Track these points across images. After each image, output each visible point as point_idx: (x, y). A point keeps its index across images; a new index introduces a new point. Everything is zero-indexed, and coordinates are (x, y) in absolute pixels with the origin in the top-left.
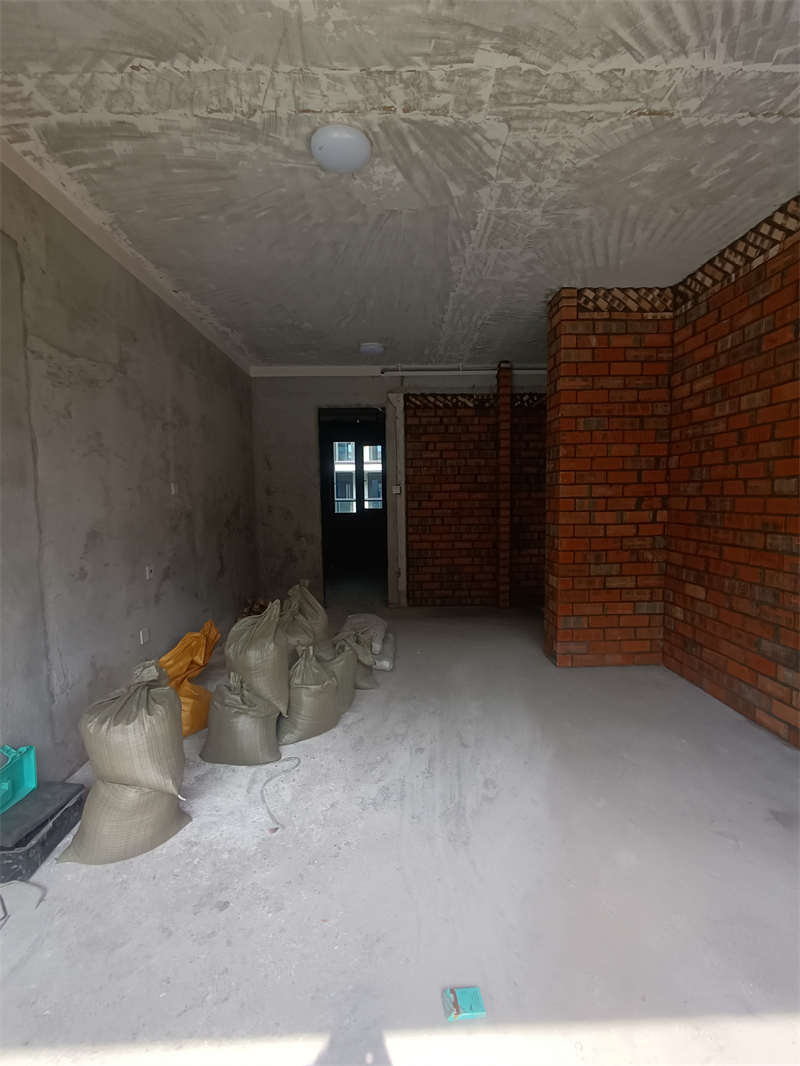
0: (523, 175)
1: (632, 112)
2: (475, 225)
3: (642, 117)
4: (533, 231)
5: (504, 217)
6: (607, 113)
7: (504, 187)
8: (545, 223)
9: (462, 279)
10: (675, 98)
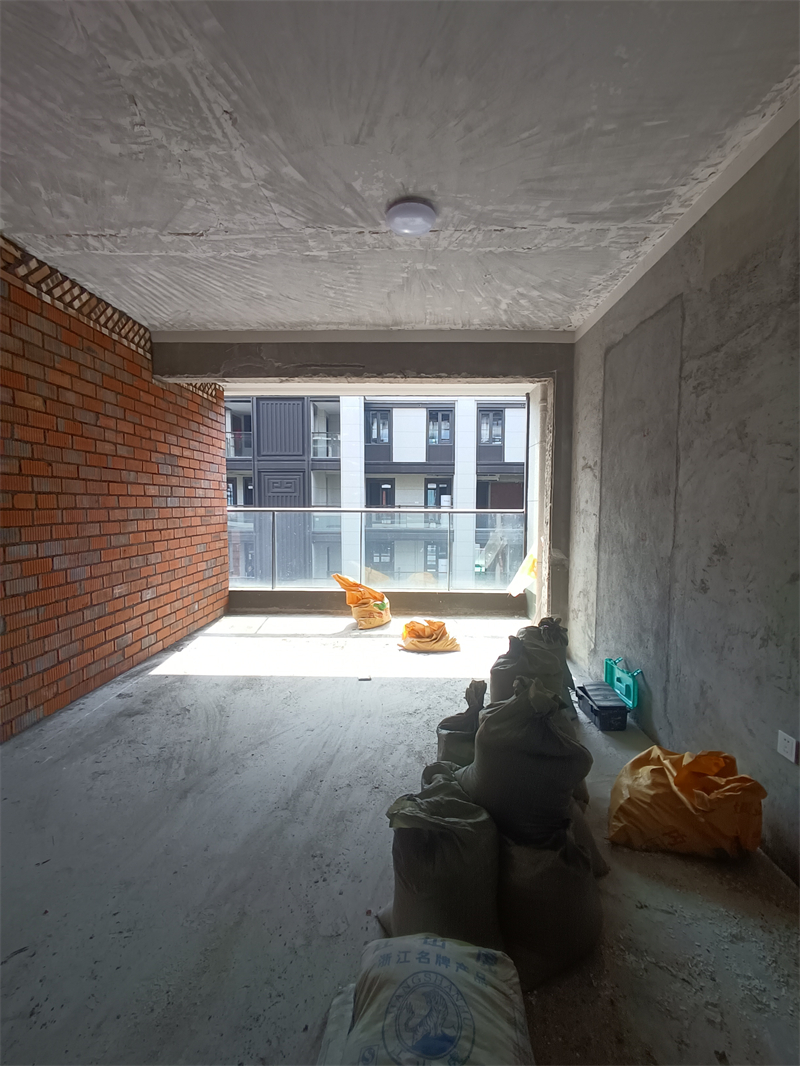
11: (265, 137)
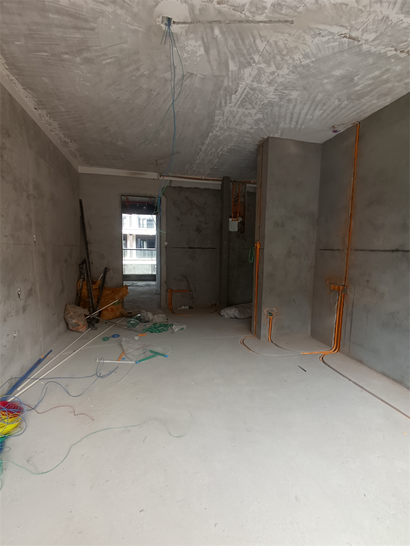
0: (272, 63)
1: (341, 34)
2: (236, 92)
3: (345, 39)
4: (266, 101)
5: (253, 89)
6: (329, 32)
7: (260, 69)
8: (274, 97)
9: (219, 125)
10: (365, 31)
11: (230, 84)
